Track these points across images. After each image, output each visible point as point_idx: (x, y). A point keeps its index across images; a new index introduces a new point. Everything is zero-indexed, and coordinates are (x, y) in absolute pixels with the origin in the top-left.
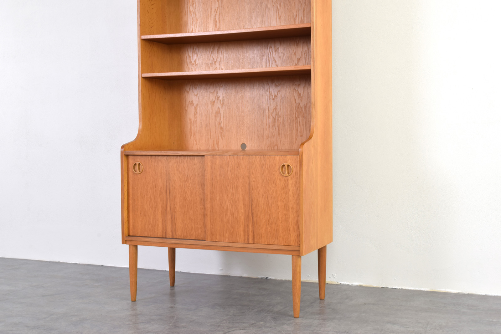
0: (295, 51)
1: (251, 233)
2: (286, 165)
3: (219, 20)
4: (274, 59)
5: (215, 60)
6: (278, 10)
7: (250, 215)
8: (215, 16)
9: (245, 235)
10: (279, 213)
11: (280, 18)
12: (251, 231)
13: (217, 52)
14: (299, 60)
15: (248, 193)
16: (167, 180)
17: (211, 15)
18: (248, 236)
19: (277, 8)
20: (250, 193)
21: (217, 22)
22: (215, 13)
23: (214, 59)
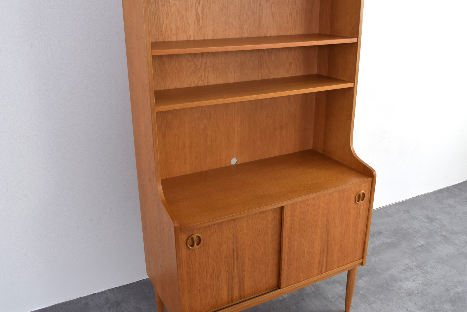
0: (287, 54)
1: (324, 264)
2: (361, 193)
3: (203, 15)
4: (266, 63)
5: (199, 67)
6: (272, 8)
7: (326, 248)
8: (197, 10)
9: (319, 268)
10: (350, 238)
11: (273, 17)
12: (324, 262)
13: (201, 56)
14: (290, 63)
15: (325, 230)
16: (234, 243)
17: (191, 8)
18: (322, 267)
19: (270, 5)
20: (327, 229)
21: (200, 17)
22: (197, 4)
23: (197, 65)
